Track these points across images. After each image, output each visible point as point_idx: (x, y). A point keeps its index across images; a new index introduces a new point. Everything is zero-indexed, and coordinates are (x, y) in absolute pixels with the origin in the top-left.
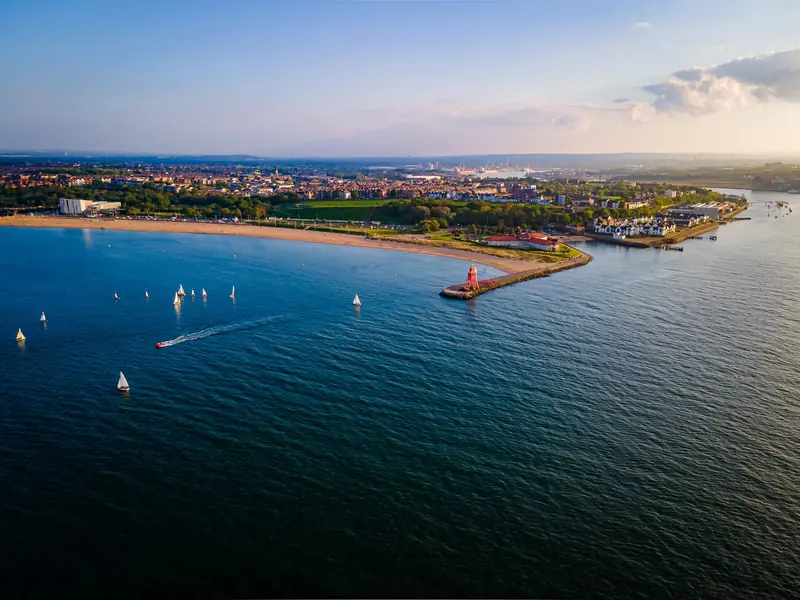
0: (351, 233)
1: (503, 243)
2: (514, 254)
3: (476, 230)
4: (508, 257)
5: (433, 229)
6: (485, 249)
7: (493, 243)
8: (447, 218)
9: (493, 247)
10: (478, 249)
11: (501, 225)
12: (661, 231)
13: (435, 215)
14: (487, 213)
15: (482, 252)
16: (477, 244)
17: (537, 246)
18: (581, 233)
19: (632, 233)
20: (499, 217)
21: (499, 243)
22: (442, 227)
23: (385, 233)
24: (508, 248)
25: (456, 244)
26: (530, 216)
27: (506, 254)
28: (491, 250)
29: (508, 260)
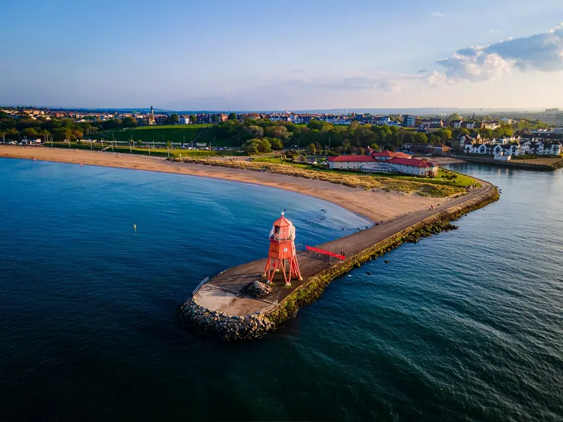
0: (153, 154)
1: (352, 165)
2: (370, 181)
3: (315, 150)
4: (363, 187)
5: (262, 150)
6: (325, 174)
7: (337, 165)
8: (282, 138)
9: (336, 170)
10: (316, 173)
11: (347, 145)
12: (555, 149)
13: (269, 135)
14: (330, 132)
15: (321, 179)
16: (314, 167)
17: (404, 169)
18: (447, 155)
19: (517, 153)
20: (344, 136)
21: (345, 166)
22: (275, 148)
23: (198, 154)
24: (359, 172)
25: (285, 167)
26: (380, 135)
27: (359, 182)
28: (335, 175)
29: (363, 193)
